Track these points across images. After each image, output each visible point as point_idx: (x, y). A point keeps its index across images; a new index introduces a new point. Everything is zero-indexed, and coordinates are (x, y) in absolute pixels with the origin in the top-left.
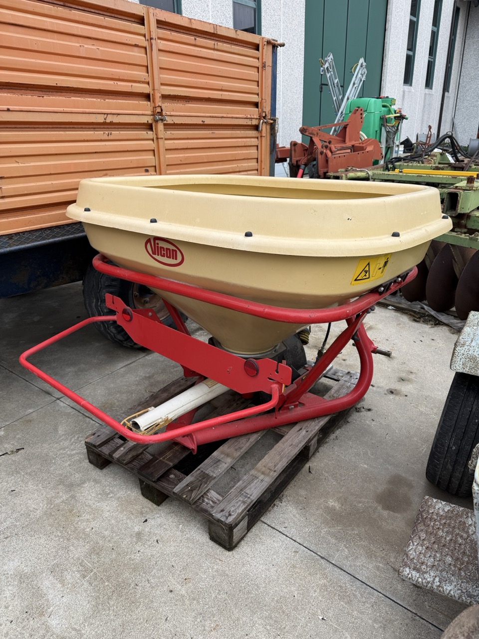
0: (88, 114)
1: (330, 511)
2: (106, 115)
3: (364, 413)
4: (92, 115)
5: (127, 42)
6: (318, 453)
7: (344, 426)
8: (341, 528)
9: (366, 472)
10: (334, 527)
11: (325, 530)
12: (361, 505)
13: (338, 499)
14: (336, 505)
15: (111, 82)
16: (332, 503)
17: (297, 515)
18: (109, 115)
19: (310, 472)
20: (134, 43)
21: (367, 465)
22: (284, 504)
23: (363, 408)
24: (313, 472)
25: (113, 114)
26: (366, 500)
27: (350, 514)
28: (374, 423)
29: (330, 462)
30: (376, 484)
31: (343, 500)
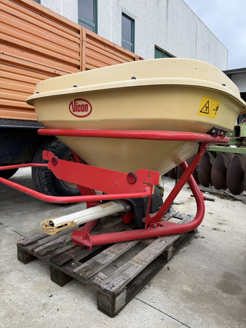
0: (46, 67)
2: (56, 70)
3: (200, 239)
4: (49, 68)
5: (70, 39)
6: (173, 259)
9: (206, 270)
10: (189, 303)
11: (183, 305)
12: (206, 289)
15: (61, 55)
17: (162, 295)
19: (168, 269)
20: (74, 41)
23: (199, 236)
25: (60, 70)
27: (200, 295)
28: (207, 244)
30: (214, 277)
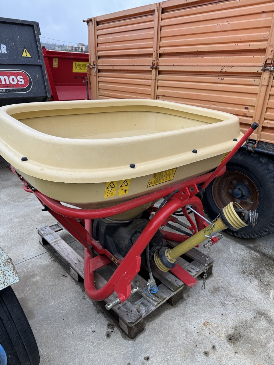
1: (34, 276)
2: (223, 67)
4: (214, 67)
5: (255, 12)
6: (76, 284)
7: (95, 308)
8: (22, 276)
9: (47, 302)
10: (24, 274)
11: (25, 271)
12: (27, 289)
13: (38, 282)
14: (35, 279)
15: (234, 44)
16: (38, 278)
17: (40, 264)
18: (225, 67)
19: (64, 276)
20: (261, 11)
21: (52, 305)
22: (50, 261)
24: (63, 277)
25: (229, 66)
26: (28, 293)
27: (26, 283)
29: (65, 287)
31: (35, 283)
